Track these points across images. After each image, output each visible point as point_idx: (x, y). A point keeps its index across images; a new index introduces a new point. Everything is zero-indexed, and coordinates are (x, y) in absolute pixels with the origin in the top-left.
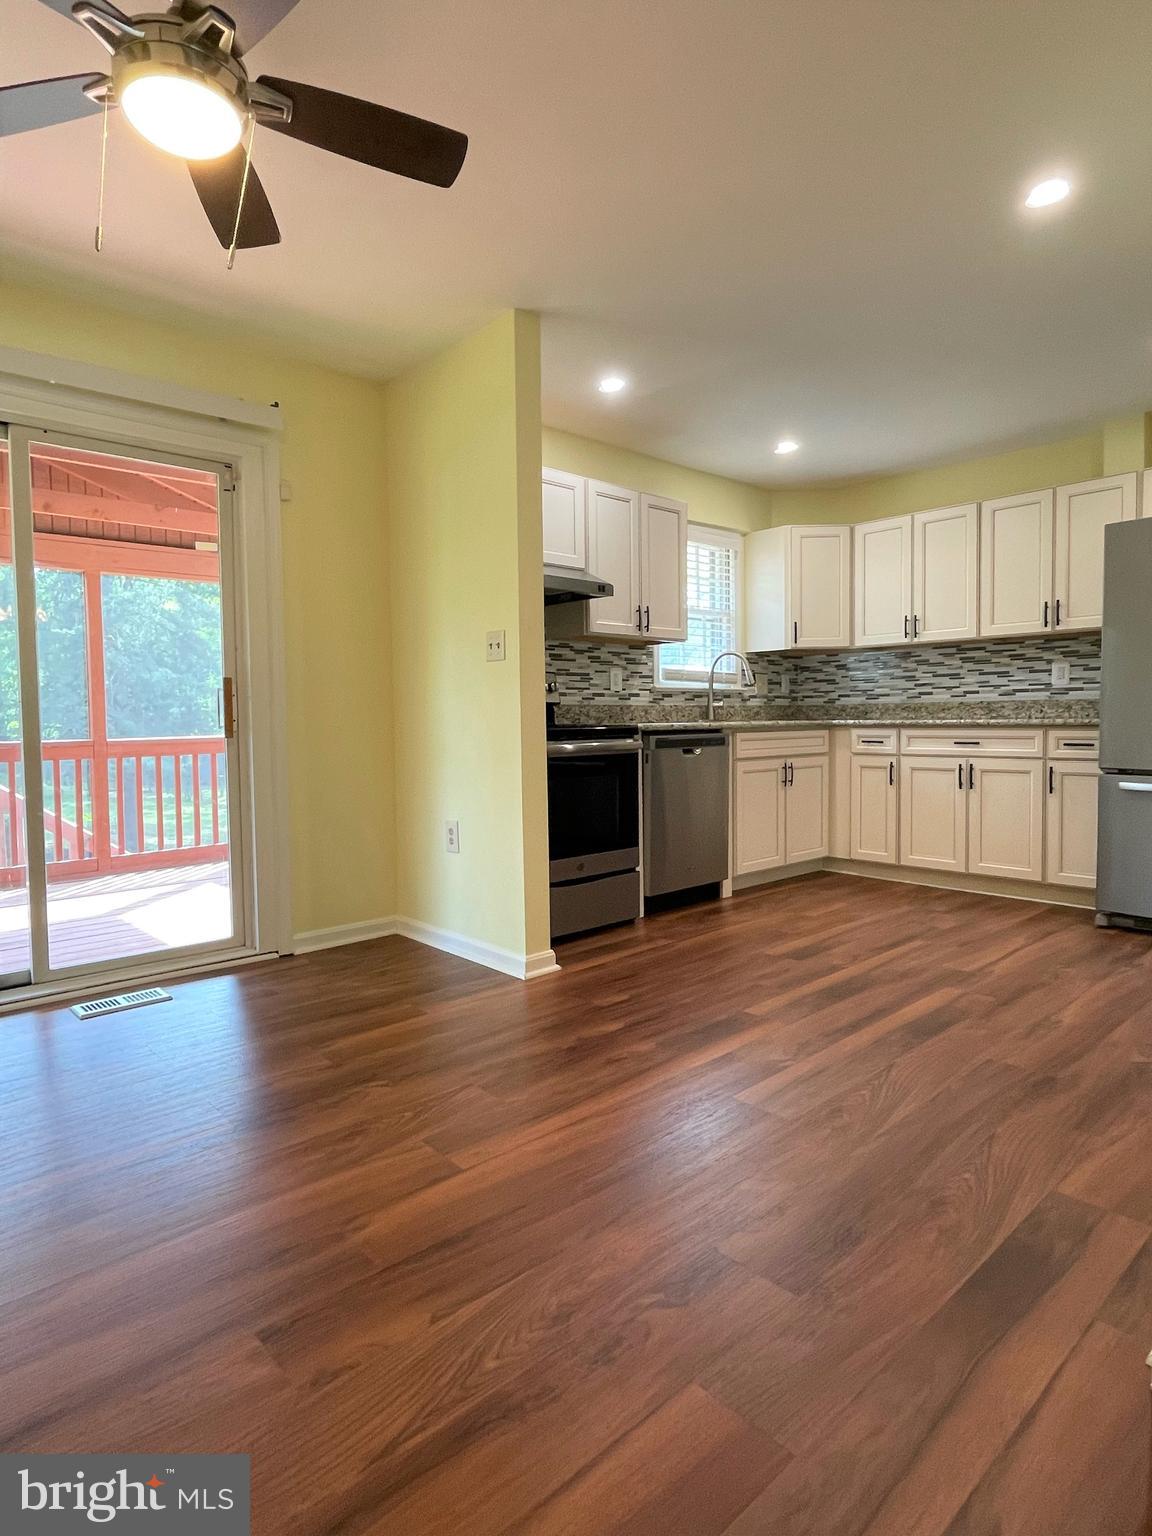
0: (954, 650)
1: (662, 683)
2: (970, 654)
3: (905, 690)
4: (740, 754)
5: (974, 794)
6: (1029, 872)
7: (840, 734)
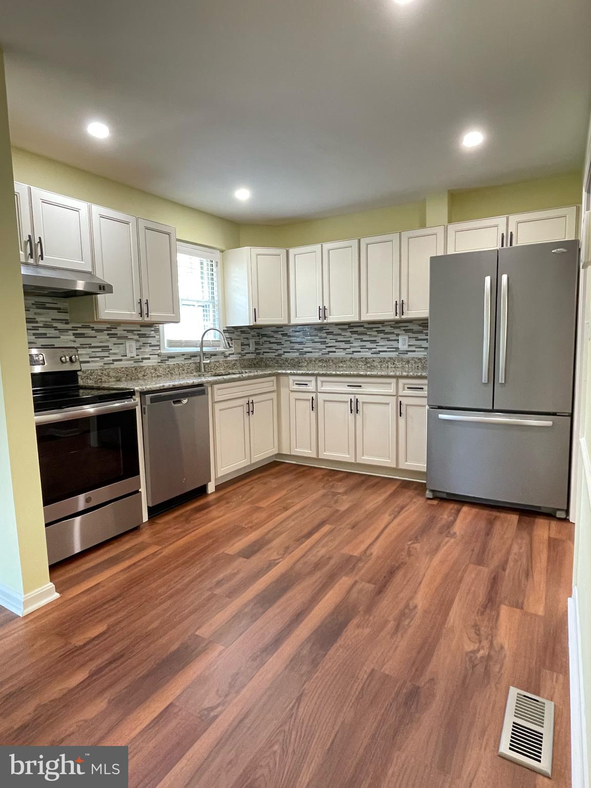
0: (346, 327)
1: (166, 350)
2: (355, 329)
3: (321, 349)
4: (217, 398)
5: (359, 417)
6: (389, 462)
7: (283, 379)
